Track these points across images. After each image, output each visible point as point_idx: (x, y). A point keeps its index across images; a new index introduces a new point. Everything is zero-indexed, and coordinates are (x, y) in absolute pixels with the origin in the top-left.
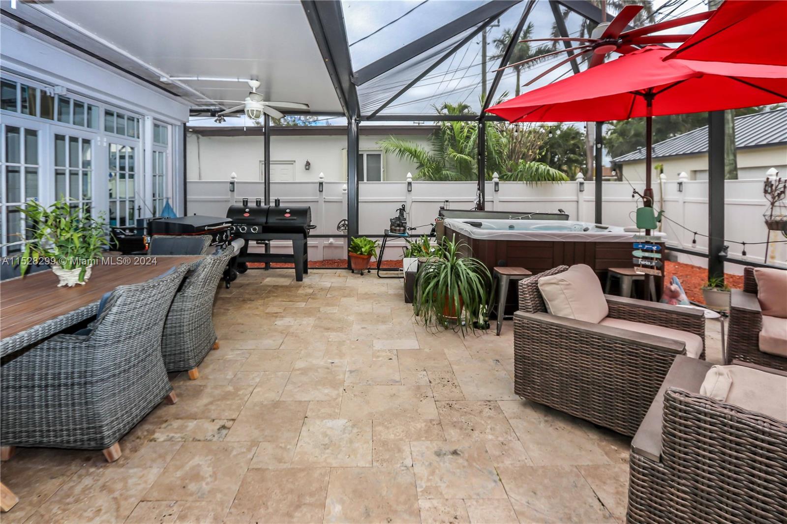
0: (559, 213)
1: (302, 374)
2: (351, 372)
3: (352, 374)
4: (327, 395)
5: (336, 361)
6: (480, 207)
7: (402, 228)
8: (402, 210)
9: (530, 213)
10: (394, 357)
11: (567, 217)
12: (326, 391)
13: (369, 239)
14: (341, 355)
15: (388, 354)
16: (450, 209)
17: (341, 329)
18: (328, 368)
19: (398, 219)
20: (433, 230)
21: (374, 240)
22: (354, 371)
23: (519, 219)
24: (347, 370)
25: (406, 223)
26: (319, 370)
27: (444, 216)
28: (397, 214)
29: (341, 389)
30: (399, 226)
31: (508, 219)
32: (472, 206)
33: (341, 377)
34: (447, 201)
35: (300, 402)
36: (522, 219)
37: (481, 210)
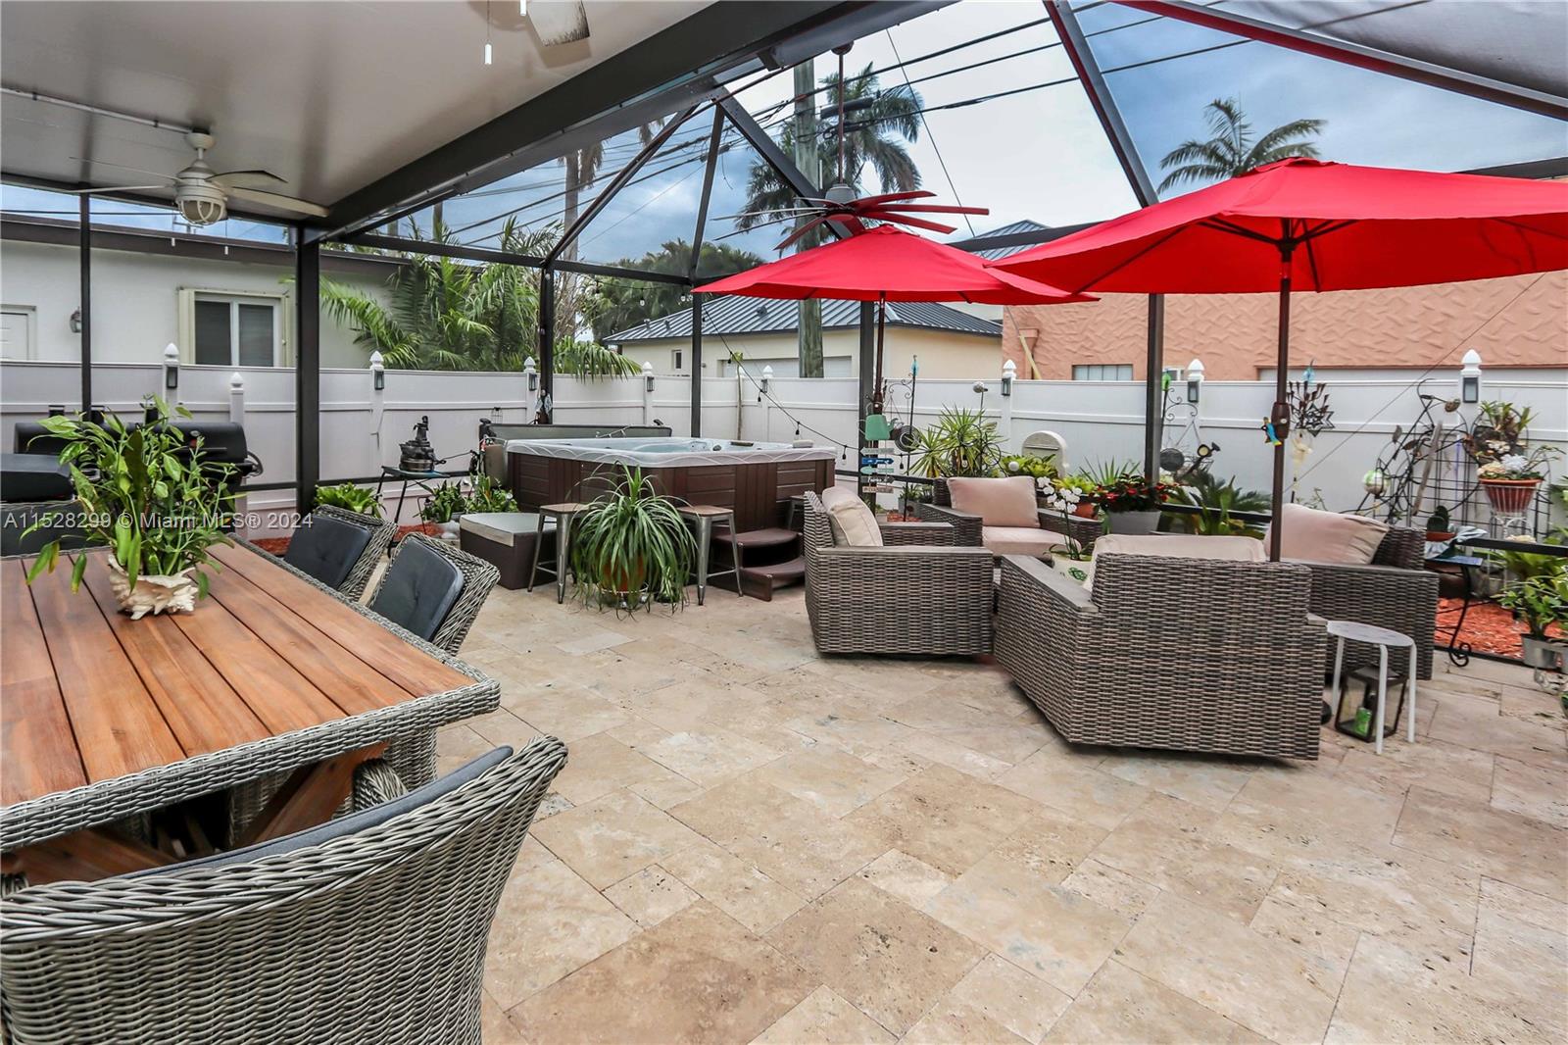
0: (656, 425)
6: (544, 418)
7: (429, 462)
8: (422, 428)
9: (622, 427)
11: (669, 432)
13: (358, 487)
16: (504, 423)
19: (417, 443)
20: (474, 462)
21: (364, 487)
23: (608, 437)
25: (432, 451)
27: (495, 436)
28: (413, 436)
30: (416, 458)
31: (594, 437)
32: (531, 416)
34: (497, 409)
36: (613, 436)
37: (547, 423)
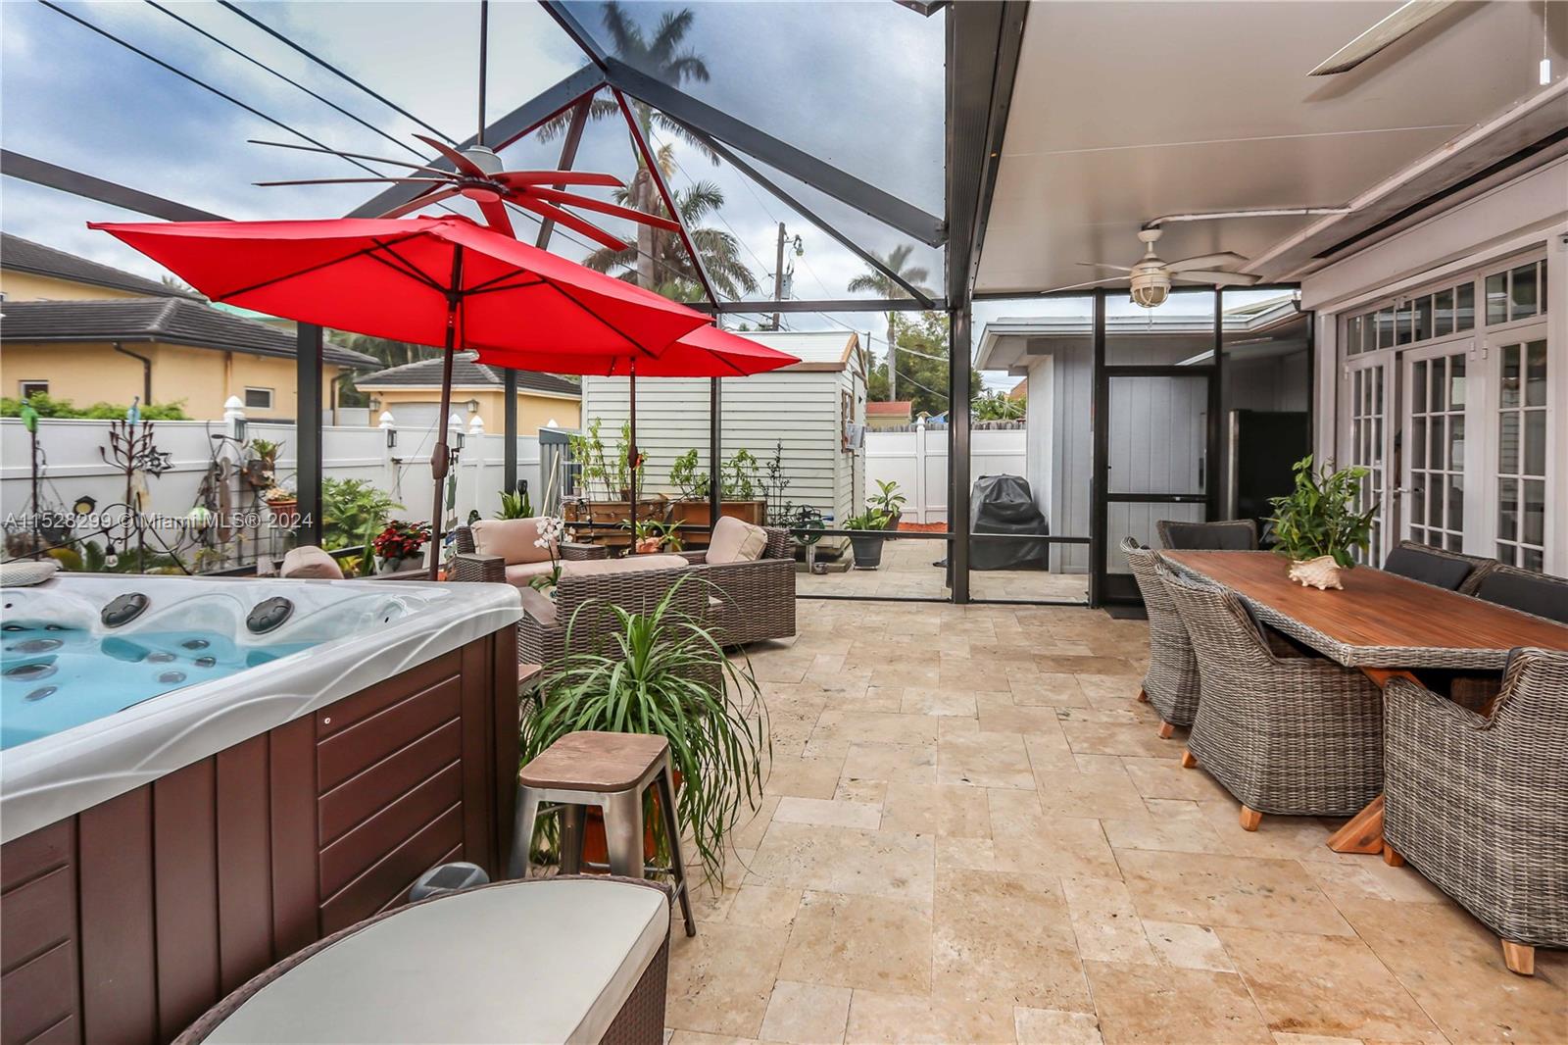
1: (1013, 765)
2: (928, 763)
3: (926, 760)
4: (960, 736)
5: (959, 783)
10: (845, 783)
12: (962, 740)
14: (950, 795)
15: (854, 791)
17: (972, 883)
18: (969, 770)
22: (923, 764)
24: (935, 767)
26: (985, 769)
29: (940, 741)
33: (944, 756)
35: (992, 731)
